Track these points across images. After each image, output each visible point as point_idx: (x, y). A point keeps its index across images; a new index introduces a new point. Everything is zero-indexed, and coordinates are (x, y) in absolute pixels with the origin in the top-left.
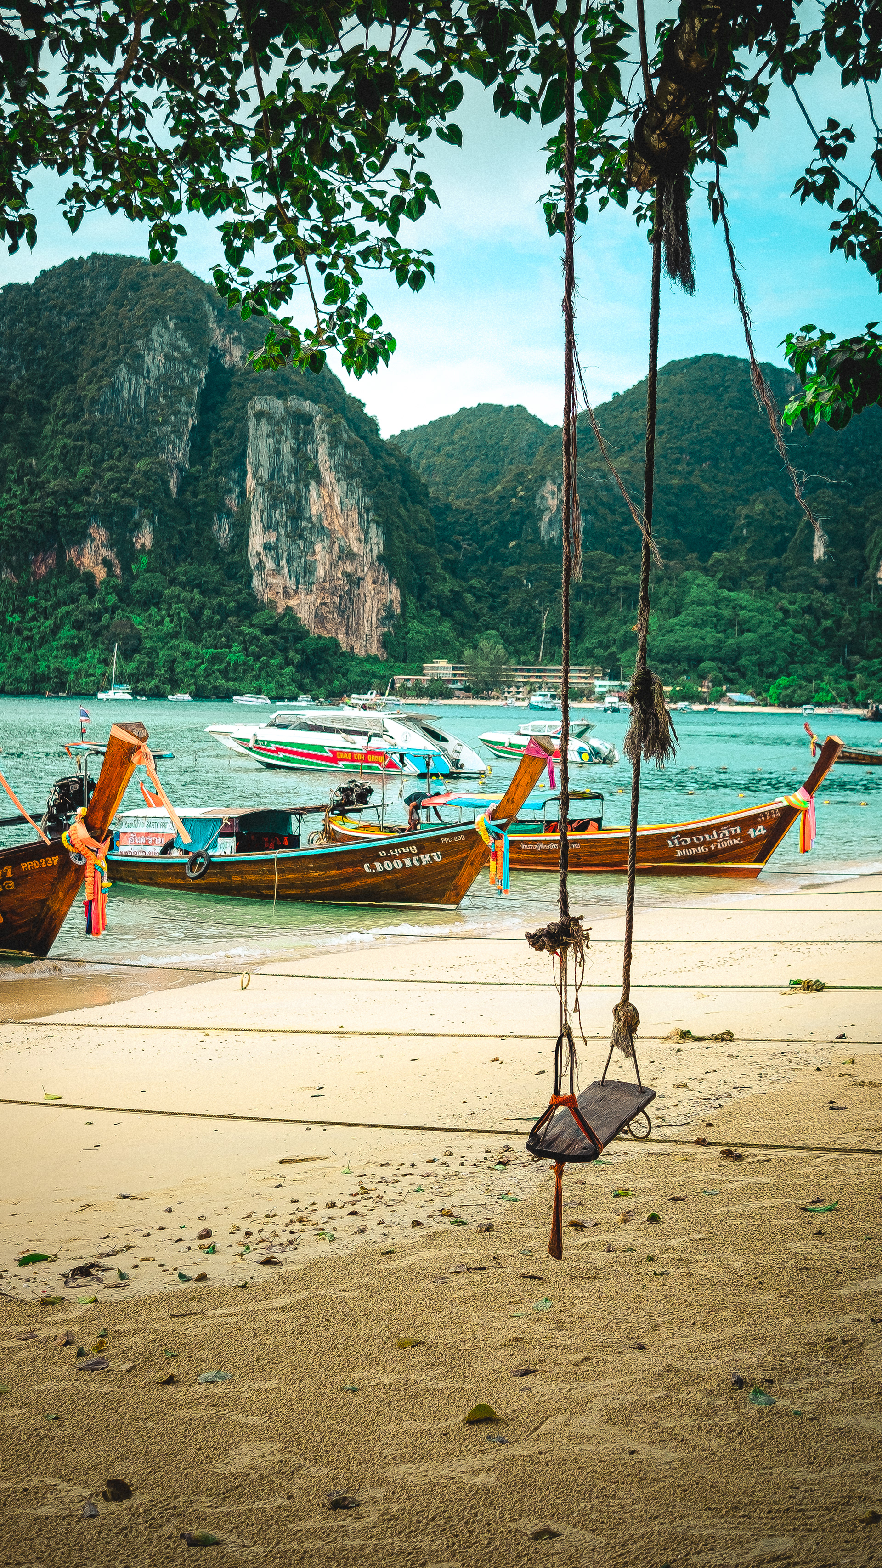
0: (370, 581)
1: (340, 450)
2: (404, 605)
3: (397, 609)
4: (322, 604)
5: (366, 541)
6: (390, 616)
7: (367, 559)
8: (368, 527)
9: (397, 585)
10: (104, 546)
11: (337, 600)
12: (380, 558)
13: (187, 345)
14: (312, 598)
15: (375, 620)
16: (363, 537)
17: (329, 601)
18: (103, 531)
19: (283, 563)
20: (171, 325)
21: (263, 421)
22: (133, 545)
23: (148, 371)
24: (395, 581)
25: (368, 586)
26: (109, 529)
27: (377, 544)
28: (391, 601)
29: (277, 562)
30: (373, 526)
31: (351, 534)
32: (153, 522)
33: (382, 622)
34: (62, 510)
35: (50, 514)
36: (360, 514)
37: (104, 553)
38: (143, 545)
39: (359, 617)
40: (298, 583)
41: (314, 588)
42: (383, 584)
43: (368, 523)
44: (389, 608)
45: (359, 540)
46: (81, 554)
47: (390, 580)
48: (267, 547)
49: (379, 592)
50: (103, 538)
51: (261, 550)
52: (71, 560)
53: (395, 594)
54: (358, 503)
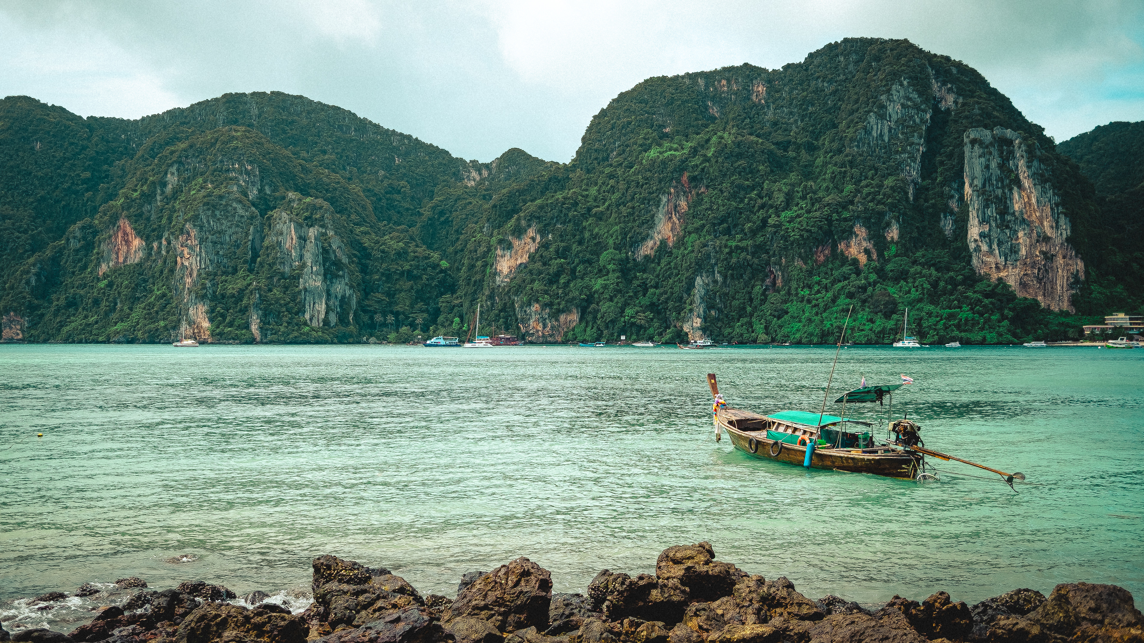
0: (1061, 257)
1: (1035, 163)
2: (1087, 273)
3: (1082, 277)
4: (1024, 275)
5: (1057, 228)
6: (1077, 281)
7: (1058, 241)
8: (1058, 217)
9: (1082, 259)
10: (865, 240)
11: (1036, 271)
12: (1068, 240)
13: (916, 96)
14: (1017, 271)
15: (1065, 285)
16: (1054, 225)
17: (1029, 272)
18: (863, 230)
19: (995, 246)
20: (905, 83)
21: (976, 147)
22: (885, 238)
23: (890, 116)
24: (1080, 256)
25: (1060, 261)
26: (868, 228)
27: (1066, 230)
28: (1077, 271)
29: (990, 247)
30: (1062, 216)
31: (1045, 223)
32: (898, 222)
33: (1071, 286)
34: (835, 216)
35: (827, 219)
36: (1052, 209)
37: (865, 244)
38: (892, 238)
39: (1053, 283)
40: (1006, 260)
41: (1018, 263)
42: (1070, 259)
43: (1058, 214)
44: (1076, 276)
45: (1052, 227)
46: (848, 246)
47: (1076, 256)
48: (982, 235)
49: (1068, 265)
50: (864, 234)
51: (978, 238)
52: (842, 251)
53: (1080, 265)
54: (1050, 201)
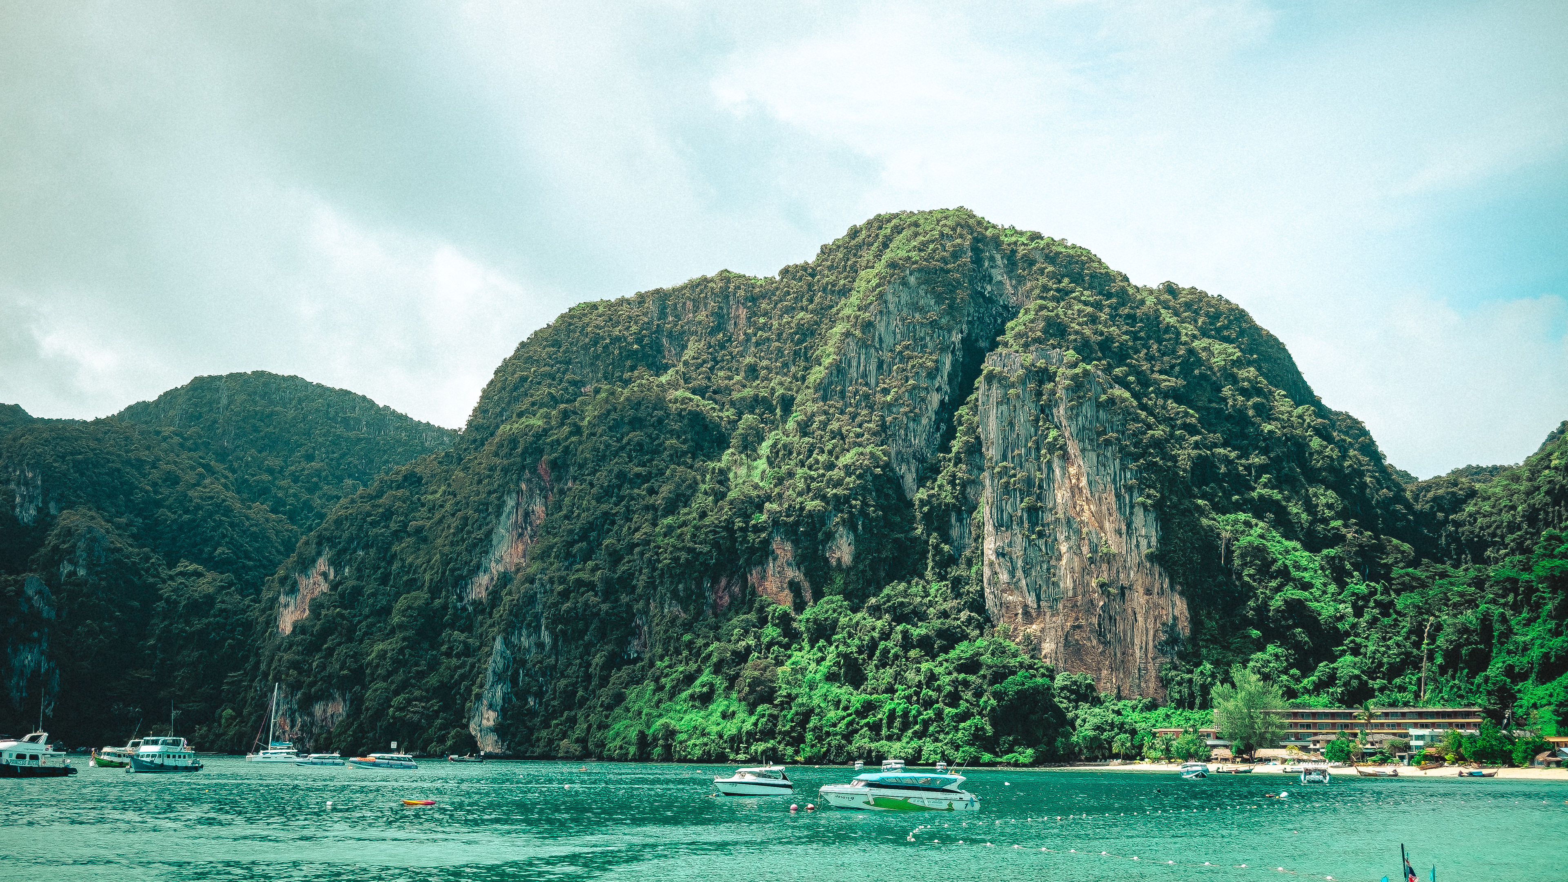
0: (1141, 591)
1: (1087, 410)
2: (1196, 622)
3: (1184, 629)
4: (1074, 628)
5: (1129, 533)
6: (1173, 640)
7: (1133, 559)
8: (1131, 513)
9: (1182, 594)
10: (789, 565)
11: (1095, 620)
12: (1151, 557)
14: (1059, 620)
15: (1150, 646)
16: (1124, 528)
17: (1083, 622)
18: (788, 546)
19: (1019, 573)
20: (912, 280)
21: (995, 385)
22: (826, 560)
23: (881, 339)
24: (1178, 587)
25: (1138, 599)
26: (796, 543)
27: (1146, 537)
28: (1175, 618)
29: (1012, 574)
30: (1139, 512)
31: (1107, 525)
32: (850, 530)
33: (1161, 649)
34: (739, 523)
35: (726, 528)
36: (1118, 496)
37: (792, 573)
38: (839, 560)
39: (1125, 644)
40: (1039, 599)
41: (1060, 606)
42: (1162, 593)
43: (1132, 507)
44: (1171, 630)
45: (1119, 533)
46: (763, 578)
47: (1172, 588)
48: (1000, 554)
49: (1157, 606)
50: (789, 555)
51: (993, 558)
52: (753, 584)
53: (1180, 607)
54: (1114, 481)
